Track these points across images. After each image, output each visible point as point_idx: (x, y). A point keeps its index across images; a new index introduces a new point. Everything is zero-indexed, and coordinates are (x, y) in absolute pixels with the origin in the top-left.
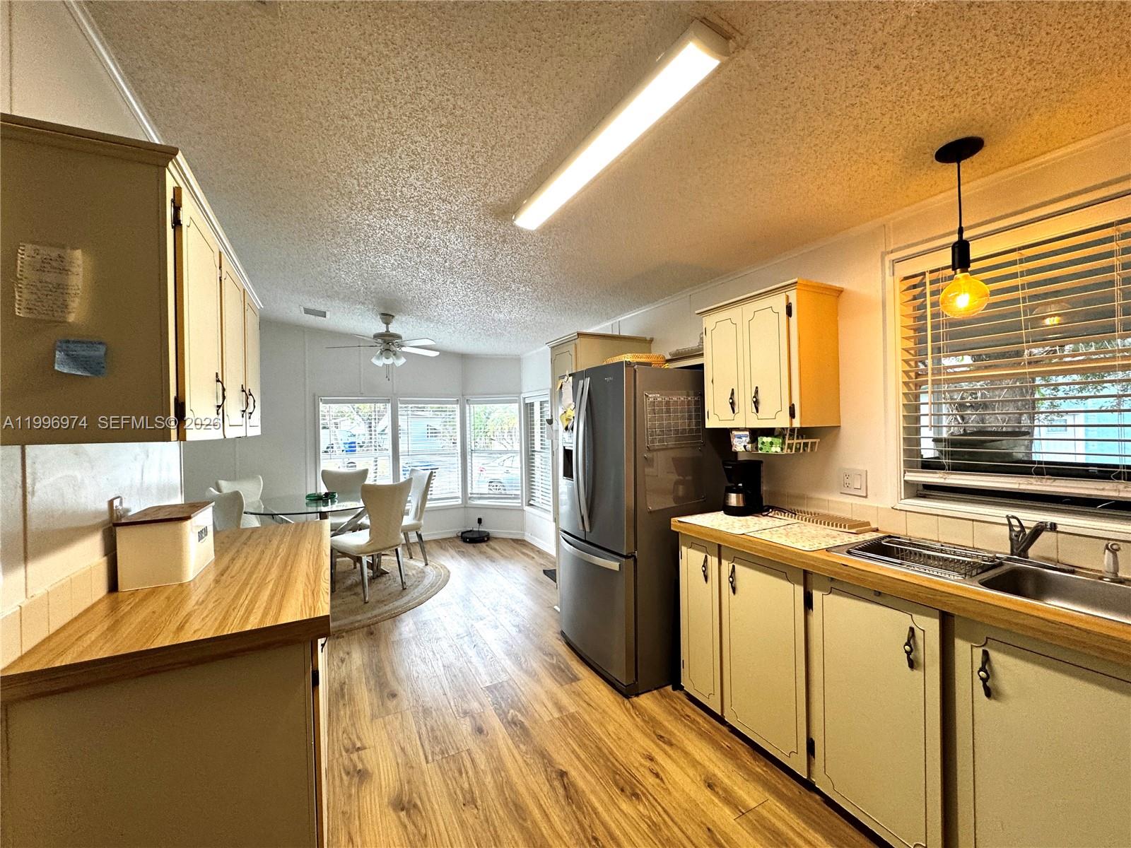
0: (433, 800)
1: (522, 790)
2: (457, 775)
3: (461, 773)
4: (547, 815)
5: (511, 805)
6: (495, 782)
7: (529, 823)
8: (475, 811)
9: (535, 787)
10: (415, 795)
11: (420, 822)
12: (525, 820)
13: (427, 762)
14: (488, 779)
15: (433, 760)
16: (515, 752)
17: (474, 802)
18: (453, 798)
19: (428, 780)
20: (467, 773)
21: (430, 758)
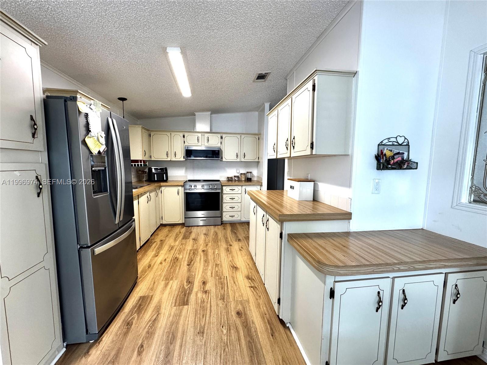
0: (227, 267)
1: (202, 264)
2: (218, 271)
3: (217, 271)
4: (200, 259)
5: (207, 262)
6: (208, 267)
7: (205, 259)
8: (217, 263)
9: (198, 264)
10: (232, 269)
11: (231, 264)
12: (206, 259)
13: (226, 276)
14: (210, 268)
15: (224, 276)
16: (197, 273)
17: (216, 264)
18: (221, 266)
19: (227, 272)
20: (215, 271)
21: (225, 277)
